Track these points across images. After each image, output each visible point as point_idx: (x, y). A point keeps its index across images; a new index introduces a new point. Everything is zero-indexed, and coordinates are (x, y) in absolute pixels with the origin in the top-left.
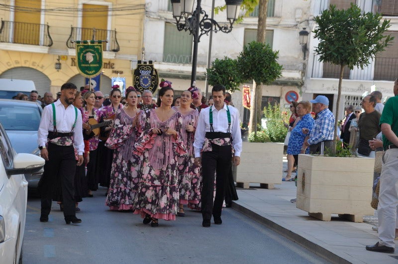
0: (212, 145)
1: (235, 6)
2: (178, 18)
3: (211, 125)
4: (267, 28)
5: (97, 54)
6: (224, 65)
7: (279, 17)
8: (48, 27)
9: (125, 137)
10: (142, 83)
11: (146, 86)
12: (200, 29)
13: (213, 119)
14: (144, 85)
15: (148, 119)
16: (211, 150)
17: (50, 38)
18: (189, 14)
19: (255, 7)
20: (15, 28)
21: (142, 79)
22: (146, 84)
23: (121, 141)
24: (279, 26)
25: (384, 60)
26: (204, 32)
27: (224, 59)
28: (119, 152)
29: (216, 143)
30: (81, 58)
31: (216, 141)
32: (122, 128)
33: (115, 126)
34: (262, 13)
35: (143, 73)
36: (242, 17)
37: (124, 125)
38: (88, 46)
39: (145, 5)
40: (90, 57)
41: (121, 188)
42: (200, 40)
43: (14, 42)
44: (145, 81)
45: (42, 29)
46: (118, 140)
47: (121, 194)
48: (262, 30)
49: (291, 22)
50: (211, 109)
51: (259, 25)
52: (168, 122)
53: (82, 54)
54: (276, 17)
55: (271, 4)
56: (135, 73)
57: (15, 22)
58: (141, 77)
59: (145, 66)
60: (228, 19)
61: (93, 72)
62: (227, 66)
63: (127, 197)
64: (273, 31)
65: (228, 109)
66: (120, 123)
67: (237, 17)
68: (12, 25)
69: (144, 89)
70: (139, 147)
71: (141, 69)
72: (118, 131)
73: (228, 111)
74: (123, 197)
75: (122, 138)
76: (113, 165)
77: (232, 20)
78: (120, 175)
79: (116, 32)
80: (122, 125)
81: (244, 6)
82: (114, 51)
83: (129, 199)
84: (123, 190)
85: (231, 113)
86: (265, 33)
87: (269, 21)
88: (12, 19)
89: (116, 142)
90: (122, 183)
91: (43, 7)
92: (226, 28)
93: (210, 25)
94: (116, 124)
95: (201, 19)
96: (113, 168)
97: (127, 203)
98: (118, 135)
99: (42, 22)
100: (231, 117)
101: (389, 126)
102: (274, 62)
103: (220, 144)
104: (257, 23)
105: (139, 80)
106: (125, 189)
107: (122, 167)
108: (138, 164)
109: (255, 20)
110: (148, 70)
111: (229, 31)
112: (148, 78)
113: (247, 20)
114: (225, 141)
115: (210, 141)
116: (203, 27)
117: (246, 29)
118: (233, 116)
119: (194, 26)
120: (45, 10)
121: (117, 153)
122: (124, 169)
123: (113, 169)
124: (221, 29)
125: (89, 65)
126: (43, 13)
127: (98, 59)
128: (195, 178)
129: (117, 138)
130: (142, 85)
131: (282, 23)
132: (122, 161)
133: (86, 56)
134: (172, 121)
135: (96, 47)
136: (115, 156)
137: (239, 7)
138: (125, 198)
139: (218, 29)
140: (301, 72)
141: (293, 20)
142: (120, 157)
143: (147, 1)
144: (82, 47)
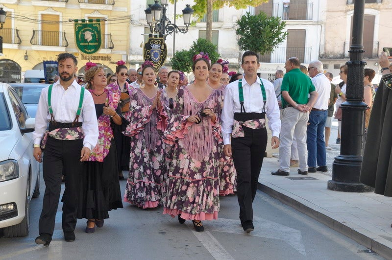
0: (244, 129)
1: (189, 15)
2: (151, 24)
3: (242, 104)
4: (213, 29)
5: (96, 33)
6: (182, 55)
7: (222, 22)
8: (65, 33)
9: (145, 120)
12: (166, 31)
13: (244, 96)
14: (154, 59)
15: (181, 99)
16: (243, 135)
17: (66, 41)
18: (158, 21)
19: (204, 15)
20: (42, 35)
21: (153, 53)
23: (140, 125)
24: (222, 28)
25: (292, 49)
26: (168, 33)
27: (182, 51)
28: (137, 140)
29: (249, 126)
30: (80, 37)
31: (249, 123)
32: (140, 110)
33: (131, 108)
34: (209, 19)
35: (154, 47)
36: (195, 22)
37: (143, 106)
38: (87, 24)
39: (130, 16)
40: (88, 36)
41: (144, 183)
42: (166, 38)
43: (42, 45)
44: (156, 55)
45: (61, 35)
46: (137, 125)
47: (145, 189)
48: (210, 31)
49: (231, 25)
50: (240, 84)
51: (207, 27)
52: (207, 103)
53: (80, 33)
54: (220, 22)
55: (216, 13)
57: (42, 31)
58: (152, 51)
59: (156, 40)
60: (185, 24)
61: (92, 50)
62: (184, 56)
63: (152, 192)
64: (218, 31)
65: (262, 82)
66: (137, 104)
67: (191, 22)
68: (40, 32)
70: (169, 136)
71: (152, 42)
72: (136, 115)
73: (262, 86)
74: (148, 192)
75: (141, 122)
76: (131, 155)
77: (187, 25)
78: (142, 167)
79: (111, 35)
80: (140, 107)
81: (197, 14)
82: (110, 48)
83: (155, 195)
84: (147, 184)
85: (266, 88)
86: (211, 33)
87: (214, 25)
88: (40, 29)
89: (134, 127)
90: (145, 176)
91: (61, 20)
92: (183, 30)
93: (173, 28)
94: (132, 106)
95: (166, 24)
96: (132, 158)
97: (154, 199)
98: (137, 119)
99: (61, 30)
100: (267, 92)
101: (287, 92)
102: (214, 52)
103: (254, 128)
104: (206, 26)
105: (149, 54)
106: (150, 184)
107: (143, 157)
108: (160, 153)
109: (205, 24)
110: (159, 44)
111: (186, 32)
112: (158, 51)
113: (199, 24)
114: (260, 123)
115: (241, 124)
116: (167, 30)
117: (200, 30)
118: (268, 90)
119: (162, 29)
120: (62, 22)
121: (135, 140)
122: (146, 160)
123: (132, 160)
124: (180, 30)
125: (87, 44)
126: (60, 24)
127: (97, 38)
128: (227, 165)
129: (136, 123)
131: (224, 26)
132: (142, 150)
133: (84, 35)
134: (212, 100)
135: (94, 26)
136: (132, 144)
137: (192, 15)
138: (150, 194)
139: (178, 30)
140: (238, 59)
141: (232, 24)
142: (139, 145)
143: (132, 13)
144: (80, 25)
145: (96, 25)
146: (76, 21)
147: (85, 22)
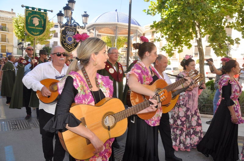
5: (42, 20)
10: (67, 41)
11: (70, 42)
14: (68, 42)
21: (67, 38)
22: (70, 41)
30: (29, 21)
35: (69, 33)
38: (36, 12)
40: (36, 22)
44: (70, 39)
53: (30, 18)
56: (62, 33)
58: (67, 36)
59: (71, 28)
61: (37, 33)
69: (68, 45)
71: (67, 30)
105: (65, 38)
110: (72, 31)
112: (72, 37)
125: (35, 28)
127: (43, 24)
130: (67, 42)
133: (33, 20)
135: (42, 14)
143: (14, 45)
144: (30, 12)
145: (43, 14)
146: (27, 8)
147: (34, 10)
